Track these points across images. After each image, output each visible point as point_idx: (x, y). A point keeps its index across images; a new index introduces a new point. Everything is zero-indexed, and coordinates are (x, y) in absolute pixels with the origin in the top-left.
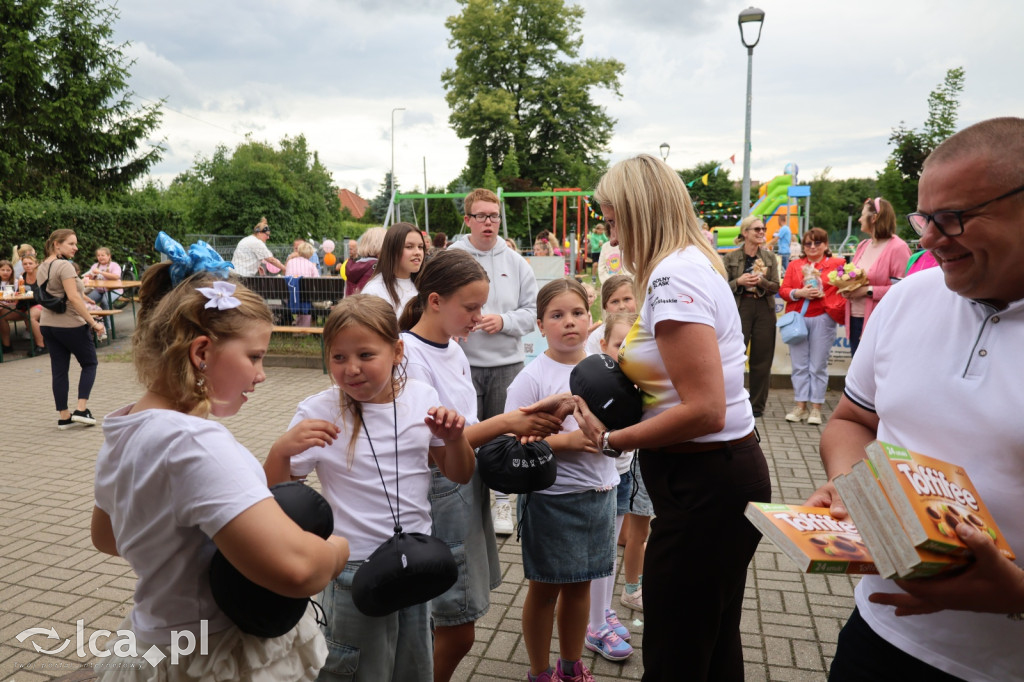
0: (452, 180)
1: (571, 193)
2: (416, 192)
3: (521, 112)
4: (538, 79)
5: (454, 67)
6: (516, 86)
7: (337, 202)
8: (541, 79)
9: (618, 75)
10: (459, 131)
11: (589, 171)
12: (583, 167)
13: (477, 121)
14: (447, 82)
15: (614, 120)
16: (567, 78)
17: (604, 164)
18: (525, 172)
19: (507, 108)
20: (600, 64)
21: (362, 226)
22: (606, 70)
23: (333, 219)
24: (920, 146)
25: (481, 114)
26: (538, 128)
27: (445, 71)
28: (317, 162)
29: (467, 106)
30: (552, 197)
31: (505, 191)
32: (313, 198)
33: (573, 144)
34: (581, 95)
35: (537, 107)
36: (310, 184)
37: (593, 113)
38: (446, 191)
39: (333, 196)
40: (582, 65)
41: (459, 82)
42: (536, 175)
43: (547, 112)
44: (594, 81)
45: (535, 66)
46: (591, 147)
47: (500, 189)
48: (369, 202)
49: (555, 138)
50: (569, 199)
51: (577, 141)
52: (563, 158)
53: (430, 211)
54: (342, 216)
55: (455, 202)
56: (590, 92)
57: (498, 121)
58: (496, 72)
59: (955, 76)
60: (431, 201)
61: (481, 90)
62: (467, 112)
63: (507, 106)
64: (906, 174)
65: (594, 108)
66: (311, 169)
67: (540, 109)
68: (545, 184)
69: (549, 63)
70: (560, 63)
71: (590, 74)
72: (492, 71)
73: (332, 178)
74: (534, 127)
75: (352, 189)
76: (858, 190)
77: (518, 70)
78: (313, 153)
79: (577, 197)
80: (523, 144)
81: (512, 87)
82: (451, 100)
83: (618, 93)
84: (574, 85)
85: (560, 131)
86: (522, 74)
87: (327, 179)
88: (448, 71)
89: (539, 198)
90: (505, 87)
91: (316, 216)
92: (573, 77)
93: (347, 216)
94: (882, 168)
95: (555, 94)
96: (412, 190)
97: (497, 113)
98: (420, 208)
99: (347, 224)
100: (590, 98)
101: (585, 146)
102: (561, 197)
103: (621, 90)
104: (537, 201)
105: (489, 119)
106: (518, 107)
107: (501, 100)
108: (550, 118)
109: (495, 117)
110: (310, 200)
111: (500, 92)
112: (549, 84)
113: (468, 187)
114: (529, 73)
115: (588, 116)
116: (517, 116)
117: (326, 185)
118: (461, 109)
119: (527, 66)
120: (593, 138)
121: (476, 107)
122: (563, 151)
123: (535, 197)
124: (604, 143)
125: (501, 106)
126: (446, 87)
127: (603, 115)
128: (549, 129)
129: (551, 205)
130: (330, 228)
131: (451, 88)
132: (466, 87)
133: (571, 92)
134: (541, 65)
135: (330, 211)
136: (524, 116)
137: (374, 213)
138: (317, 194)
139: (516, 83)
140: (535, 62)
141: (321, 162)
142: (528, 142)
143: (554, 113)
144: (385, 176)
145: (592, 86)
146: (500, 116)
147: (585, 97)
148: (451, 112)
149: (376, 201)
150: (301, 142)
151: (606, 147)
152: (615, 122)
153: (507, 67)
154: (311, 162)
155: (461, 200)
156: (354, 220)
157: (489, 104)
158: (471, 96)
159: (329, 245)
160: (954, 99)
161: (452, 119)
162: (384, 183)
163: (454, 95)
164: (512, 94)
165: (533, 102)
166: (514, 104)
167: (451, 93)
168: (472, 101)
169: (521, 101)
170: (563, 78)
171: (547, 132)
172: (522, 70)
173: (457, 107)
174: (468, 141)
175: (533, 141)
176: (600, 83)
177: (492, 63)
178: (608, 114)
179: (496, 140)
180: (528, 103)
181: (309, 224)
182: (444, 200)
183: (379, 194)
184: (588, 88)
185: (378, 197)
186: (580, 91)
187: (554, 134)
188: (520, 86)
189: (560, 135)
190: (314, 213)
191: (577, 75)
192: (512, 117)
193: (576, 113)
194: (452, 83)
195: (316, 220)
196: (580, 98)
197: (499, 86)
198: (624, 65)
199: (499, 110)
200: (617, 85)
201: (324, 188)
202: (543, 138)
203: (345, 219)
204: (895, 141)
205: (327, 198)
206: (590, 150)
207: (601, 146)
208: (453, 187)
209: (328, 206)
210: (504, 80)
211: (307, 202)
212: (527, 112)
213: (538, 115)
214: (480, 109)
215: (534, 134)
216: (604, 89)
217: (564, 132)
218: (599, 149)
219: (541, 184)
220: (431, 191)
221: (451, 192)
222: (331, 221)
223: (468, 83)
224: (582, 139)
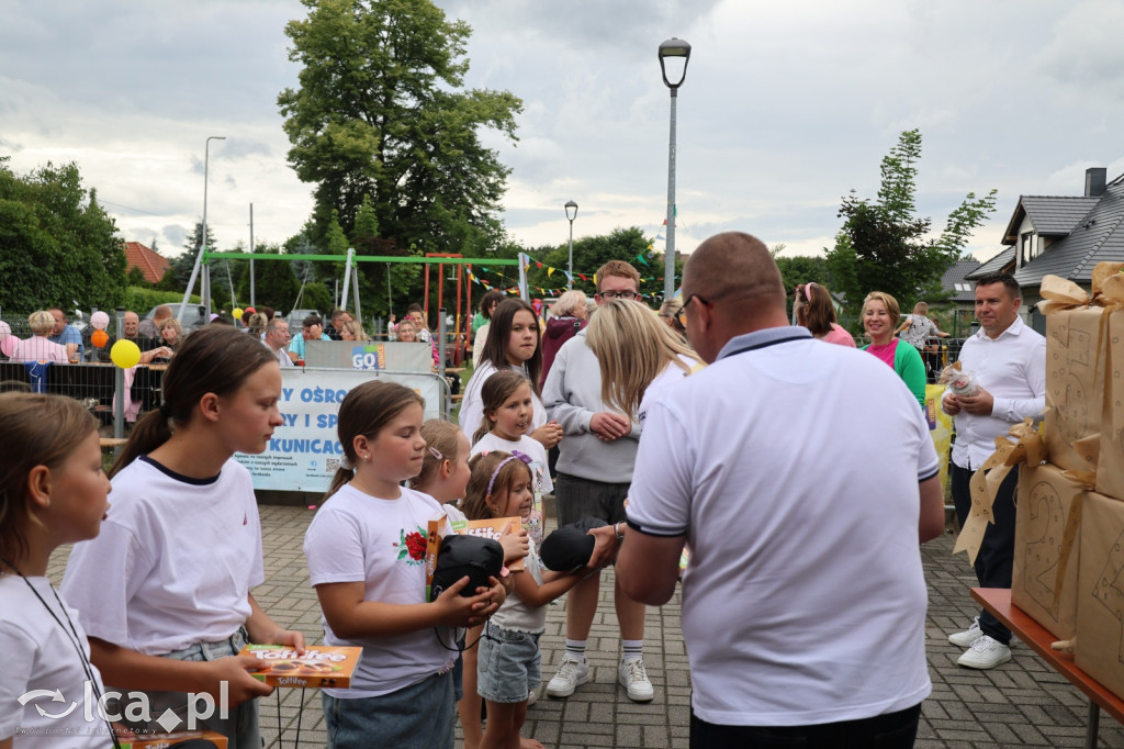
0: (291, 236)
1: (449, 259)
2: (239, 250)
3: (385, 152)
4: (409, 110)
5: (297, 87)
6: (380, 118)
7: (122, 262)
8: (413, 111)
9: (514, 114)
10: (301, 170)
11: (475, 234)
12: (467, 228)
13: (327, 159)
14: (286, 106)
15: (507, 169)
16: (447, 112)
17: (495, 224)
18: (388, 230)
19: (368, 145)
20: (491, 97)
21: (156, 294)
22: (498, 106)
23: (114, 282)
24: (874, 221)
25: (332, 151)
26: (408, 174)
27: (284, 92)
28: (93, 204)
29: (313, 139)
30: (423, 264)
31: (358, 253)
32: (85, 253)
33: (454, 198)
34: (465, 134)
35: (408, 146)
36: (82, 233)
37: (481, 159)
38: (281, 250)
39: (115, 251)
40: (468, 97)
41: (303, 107)
42: (405, 235)
43: (422, 154)
44: (483, 119)
45: (406, 94)
46: (478, 203)
47: (351, 251)
48: (171, 261)
49: (430, 188)
50: (447, 268)
51: (460, 195)
52: (440, 214)
53: (257, 277)
54: (128, 280)
55: (293, 266)
56: (477, 131)
57: (356, 162)
58: (353, 97)
59: (912, 140)
60: (258, 263)
61: (334, 119)
62: (314, 148)
63: (368, 142)
64: (860, 254)
65: (483, 152)
66: (84, 211)
67: (412, 149)
68: (414, 246)
69: (424, 92)
70: (439, 92)
71: (477, 109)
72: (348, 96)
73: (116, 225)
74: (404, 173)
75: (147, 244)
76: (807, 271)
77: (383, 98)
78: (89, 190)
79: (456, 265)
80: (387, 191)
81: (375, 118)
82: (293, 130)
83: (512, 136)
84: (457, 121)
85: (436, 179)
86: (388, 103)
87: (110, 227)
88: (288, 91)
89: (406, 264)
90: (365, 118)
91: (88, 277)
92: (455, 112)
93: (137, 278)
94: (832, 245)
95: (432, 131)
96: (232, 248)
97: (354, 150)
98: (245, 273)
99: (135, 290)
100: (478, 139)
101: (470, 200)
102: (437, 264)
103: (516, 133)
104: (403, 268)
105: (344, 158)
106: (382, 146)
107: (360, 135)
108: (426, 162)
109: (352, 156)
110: (79, 255)
111: (359, 125)
112: (424, 118)
113: (313, 247)
114: (398, 102)
115: (475, 162)
116: (381, 157)
117: (106, 236)
118: (305, 143)
119: (395, 93)
120: (480, 191)
121: (325, 139)
122: (441, 206)
123: (398, 263)
124: (494, 198)
125: (360, 142)
126: (284, 113)
127: (494, 162)
128: (422, 176)
129: (422, 273)
130: (108, 295)
131: (290, 115)
132: (314, 114)
133: (453, 129)
134: (414, 94)
135: (111, 272)
136: (390, 157)
137: (178, 276)
138: (90, 247)
139: (381, 114)
140: (406, 88)
141: (100, 204)
142: (395, 191)
143: (430, 155)
144: (194, 228)
145: (480, 125)
146: (359, 156)
147: (471, 138)
148: (290, 146)
149: (182, 261)
150: (72, 174)
151: (497, 203)
152: (510, 172)
153: (369, 92)
154: (85, 202)
155: (301, 264)
156: (146, 286)
157: (342, 137)
158: (318, 127)
159: (100, 318)
160: (911, 166)
161: (292, 155)
162: (194, 236)
163: (295, 124)
164: (374, 127)
165: (401, 140)
166: (376, 141)
167: (291, 121)
168: (320, 133)
169: (387, 137)
170: (442, 112)
171: (420, 180)
172: (389, 98)
173: (300, 140)
174: (314, 186)
175: (401, 190)
176: (491, 122)
177: (348, 85)
178: (500, 160)
179: (353, 186)
180: (396, 141)
181: (76, 288)
182: (277, 262)
183: (186, 251)
184: (474, 127)
185: (184, 255)
186: (464, 130)
187: (430, 182)
188: (386, 119)
189: (436, 185)
190: (85, 273)
191: (460, 109)
192: (374, 158)
193: (460, 156)
194: (293, 109)
195: (87, 283)
196: (464, 138)
197: (357, 116)
198: (521, 101)
199: (356, 147)
200: (512, 126)
201: (102, 239)
202: (415, 187)
203: (133, 283)
204: (845, 213)
205: (106, 253)
206: (476, 206)
207: (491, 202)
208: (292, 245)
209: (106, 265)
210: (365, 111)
211: (75, 257)
212: (395, 152)
213: (408, 156)
214: (331, 145)
215: (402, 182)
216: (496, 130)
217: (442, 181)
218: (487, 205)
219: (408, 246)
220: (260, 250)
221: (289, 252)
222: (111, 286)
223: (315, 109)
224: (467, 191)
